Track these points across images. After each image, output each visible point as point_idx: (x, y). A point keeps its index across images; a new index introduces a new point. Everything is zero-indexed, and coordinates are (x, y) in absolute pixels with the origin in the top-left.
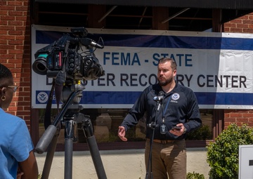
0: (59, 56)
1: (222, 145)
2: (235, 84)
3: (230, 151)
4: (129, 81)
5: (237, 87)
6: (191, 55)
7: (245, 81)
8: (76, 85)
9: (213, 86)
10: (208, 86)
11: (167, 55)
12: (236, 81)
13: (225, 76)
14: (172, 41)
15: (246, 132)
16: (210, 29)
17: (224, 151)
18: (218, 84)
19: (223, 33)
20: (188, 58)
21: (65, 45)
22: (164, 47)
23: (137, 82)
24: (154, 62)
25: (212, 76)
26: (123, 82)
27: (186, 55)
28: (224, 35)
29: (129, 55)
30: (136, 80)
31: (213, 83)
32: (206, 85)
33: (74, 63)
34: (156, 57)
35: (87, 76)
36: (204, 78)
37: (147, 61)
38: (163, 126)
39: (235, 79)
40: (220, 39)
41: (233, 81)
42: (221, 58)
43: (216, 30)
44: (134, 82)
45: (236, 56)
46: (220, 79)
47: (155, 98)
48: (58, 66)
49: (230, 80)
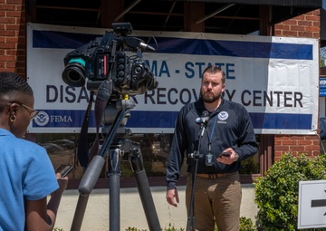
0: (104, 60)
1: (274, 181)
2: (288, 102)
3: (285, 188)
4: (155, 97)
5: (291, 106)
6: (233, 65)
7: (301, 98)
8: (123, 101)
9: (260, 105)
10: (255, 104)
11: (204, 64)
12: (290, 99)
13: (275, 93)
14: (209, 46)
15: (305, 164)
16: (257, 32)
17: (277, 189)
18: (267, 102)
19: (273, 38)
20: (230, 68)
21: (111, 46)
22: (199, 54)
23: (165, 99)
24: (186, 74)
25: (260, 92)
26: (148, 98)
27: (228, 65)
28: (275, 40)
29: (155, 63)
30: (164, 96)
31: (261, 101)
32: (252, 103)
33: (124, 70)
34: (189, 66)
35: (136, 90)
36: (250, 94)
37: (177, 72)
38: (210, 156)
39: (288, 96)
40: (270, 45)
41: (286, 99)
42: (270, 69)
43: (265, 33)
44: (161, 99)
45: (290, 67)
46: (269, 96)
47: (198, 119)
48: (102, 75)
49: (282, 98)
